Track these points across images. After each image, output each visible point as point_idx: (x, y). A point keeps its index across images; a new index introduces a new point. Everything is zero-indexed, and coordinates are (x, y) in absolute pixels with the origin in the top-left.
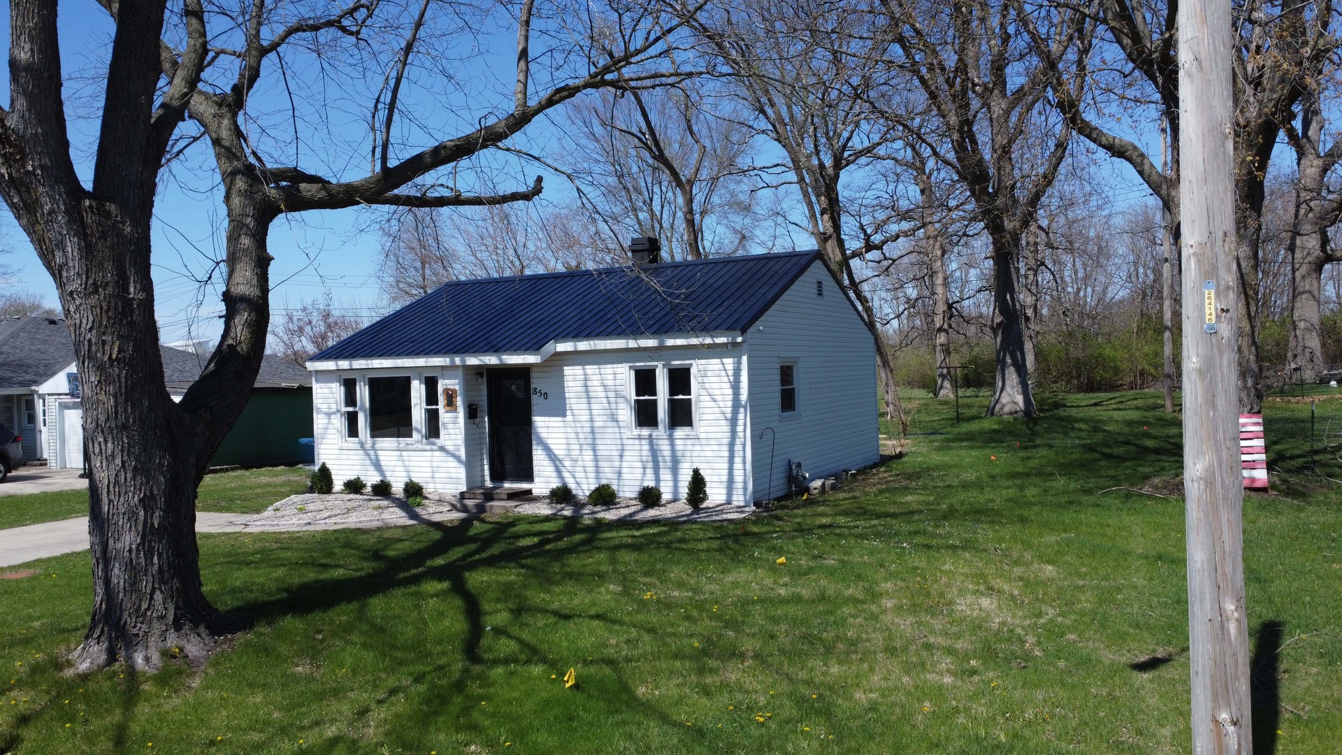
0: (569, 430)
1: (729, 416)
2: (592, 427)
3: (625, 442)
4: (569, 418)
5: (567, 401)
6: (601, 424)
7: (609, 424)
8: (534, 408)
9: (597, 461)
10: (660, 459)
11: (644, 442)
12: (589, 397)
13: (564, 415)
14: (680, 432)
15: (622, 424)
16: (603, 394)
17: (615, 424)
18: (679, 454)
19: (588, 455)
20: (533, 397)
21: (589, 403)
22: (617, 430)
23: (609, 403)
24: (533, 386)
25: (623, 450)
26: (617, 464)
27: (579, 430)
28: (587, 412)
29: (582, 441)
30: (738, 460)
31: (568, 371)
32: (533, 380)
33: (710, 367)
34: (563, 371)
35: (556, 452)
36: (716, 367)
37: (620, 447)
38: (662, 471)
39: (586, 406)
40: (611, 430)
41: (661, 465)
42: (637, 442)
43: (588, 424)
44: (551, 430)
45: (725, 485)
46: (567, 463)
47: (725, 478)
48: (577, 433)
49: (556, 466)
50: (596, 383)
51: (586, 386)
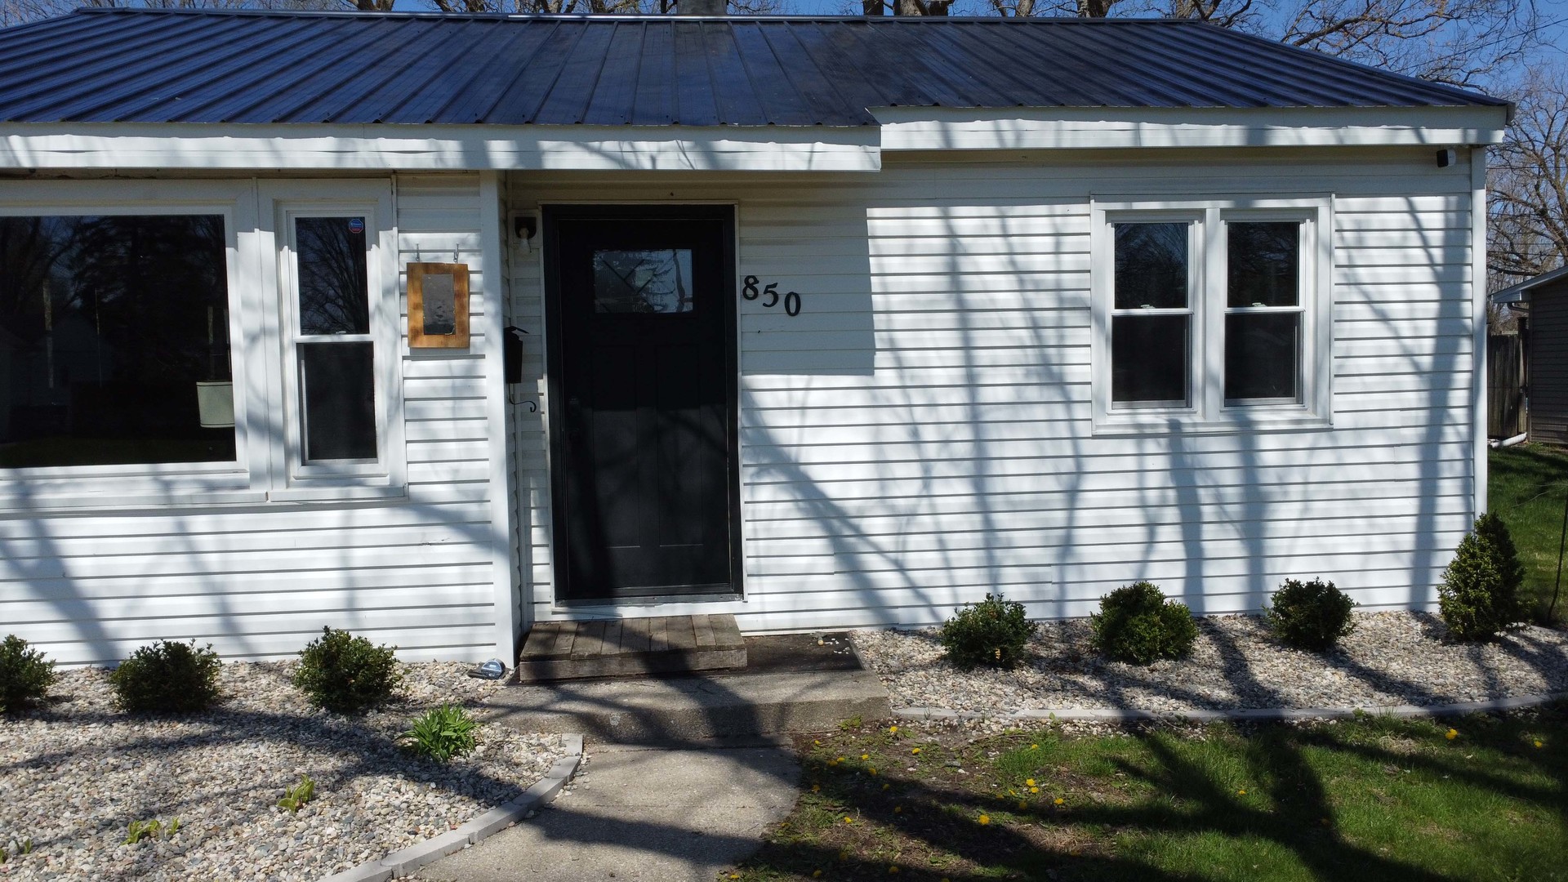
0: (885, 416)
1: (1426, 362)
2: (973, 405)
3: (1087, 447)
4: (886, 377)
5: (879, 321)
6: (1004, 394)
7: (1032, 393)
8: (746, 343)
9: (985, 511)
10: (1204, 495)
11: (1151, 446)
12: (963, 310)
13: (868, 369)
14: (1269, 414)
15: (1077, 393)
16: (1012, 300)
17: (1052, 394)
18: (1269, 477)
19: (954, 494)
20: (742, 306)
21: (965, 328)
22: (1059, 412)
23: (1035, 327)
24: (741, 271)
25: (1080, 473)
26: (1060, 517)
27: (920, 414)
28: (954, 357)
29: (931, 451)
30: (1449, 486)
31: (883, 221)
32: (740, 251)
33: (1375, 221)
34: (863, 220)
35: (832, 491)
36: (1395, 220)
37: (1068, 465)
38: (1208, 531)
39: (952, 338)
40: (1039, 412)
41: (1208, 512)
42: (1129, 446)
43: (959, 396)
44: (813, 418)
45: (1406, 560)
46: (876, 525)
47: (1408, 542)
48: (914, 426)
49: (834, 537)
50: (987, 263)
51: (954, 273)
